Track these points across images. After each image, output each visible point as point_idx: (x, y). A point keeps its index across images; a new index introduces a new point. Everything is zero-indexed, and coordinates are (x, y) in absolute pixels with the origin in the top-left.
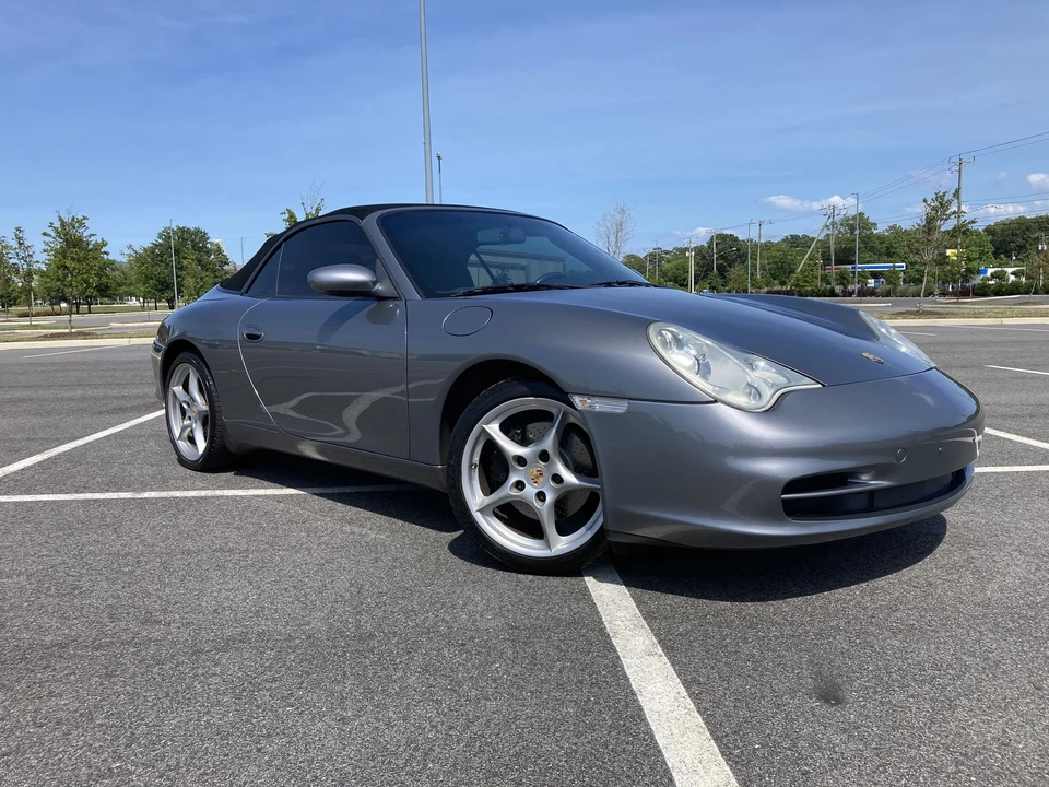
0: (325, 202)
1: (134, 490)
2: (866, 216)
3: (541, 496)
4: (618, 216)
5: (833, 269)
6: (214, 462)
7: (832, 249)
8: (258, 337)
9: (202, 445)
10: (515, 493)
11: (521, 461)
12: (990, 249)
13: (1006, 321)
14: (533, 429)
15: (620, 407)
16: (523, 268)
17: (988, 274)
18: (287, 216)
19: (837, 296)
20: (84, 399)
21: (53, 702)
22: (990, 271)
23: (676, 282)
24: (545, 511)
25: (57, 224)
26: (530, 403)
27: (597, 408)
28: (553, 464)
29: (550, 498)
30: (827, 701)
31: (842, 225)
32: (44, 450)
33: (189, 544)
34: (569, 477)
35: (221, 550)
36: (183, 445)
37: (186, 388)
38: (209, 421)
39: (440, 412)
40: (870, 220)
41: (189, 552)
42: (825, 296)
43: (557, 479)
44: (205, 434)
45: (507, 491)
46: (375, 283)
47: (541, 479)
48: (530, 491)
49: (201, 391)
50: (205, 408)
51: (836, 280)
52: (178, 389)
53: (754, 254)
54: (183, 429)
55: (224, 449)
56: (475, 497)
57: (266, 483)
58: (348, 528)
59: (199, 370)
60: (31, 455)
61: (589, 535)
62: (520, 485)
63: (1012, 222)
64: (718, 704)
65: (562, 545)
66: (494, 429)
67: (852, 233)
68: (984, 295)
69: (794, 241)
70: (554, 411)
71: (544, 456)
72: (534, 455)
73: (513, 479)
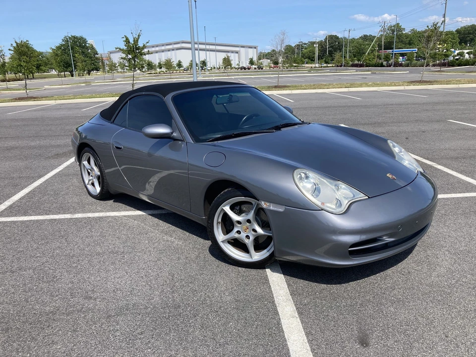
0: (142, 32)
1: (71, 213)
2: (400, 25)
3: (248, 237)
4: (282, 37)
5: (383, 52)
6: (104, 196)
7: (383, 43)
8: (121, 148)
9: (98, 189)
10: (237, 235)
11: (239, 222)
12: (458, 40)
13: (461, 86)
14: (244, 208)
15: (281, 209)
16: (237, 52)
17: (456, 54)
18: (125, 39)
19: (384, 66)
20: (40, 147)
21: (55, 346)
22: (457, 52)
23: (309, 59)
24: (249, 243)
25: (15, 45)
26: (242, 199)
27: (272, 208)
28: (253, 224)
29: (252, 238)
30: (362, 345)
31: (388, 30)
32: (28, 185)
33: (99, 249)
34: (260, 231)
35: (112, 252)
36: (90, 187)
37: (89, 162)
38: (101, 179)
39: (204, 196)
40: (402, 27)
41: (98, 254)
42: (378, 67)
43: (254, 230)
44: (99, 184)
45: (233, 234)
46: (172, 133)
47: (248, 230)
48: (243, 235)
49: (96, 165)
50: (99, 173)
51: (384, 59)
52: (85, 163)
53: (346, 45)
54: (89, 181)
55: (108, 192)
56: (220, 236)
57: (128, 207)
58: (165, 238)
59: (94, 156)
60: (22, 189)
61: (268, 254)
62: (239, 232)
63: (469, 27)
64: (319, 347)
65: (257, 256)
66: (227, 209)
67: (393, 33)
68: (453, 66)
69: (365, 38)
70: (253, 203)
71: (249, 221)
72: (244, 220)
73: (236, 230)
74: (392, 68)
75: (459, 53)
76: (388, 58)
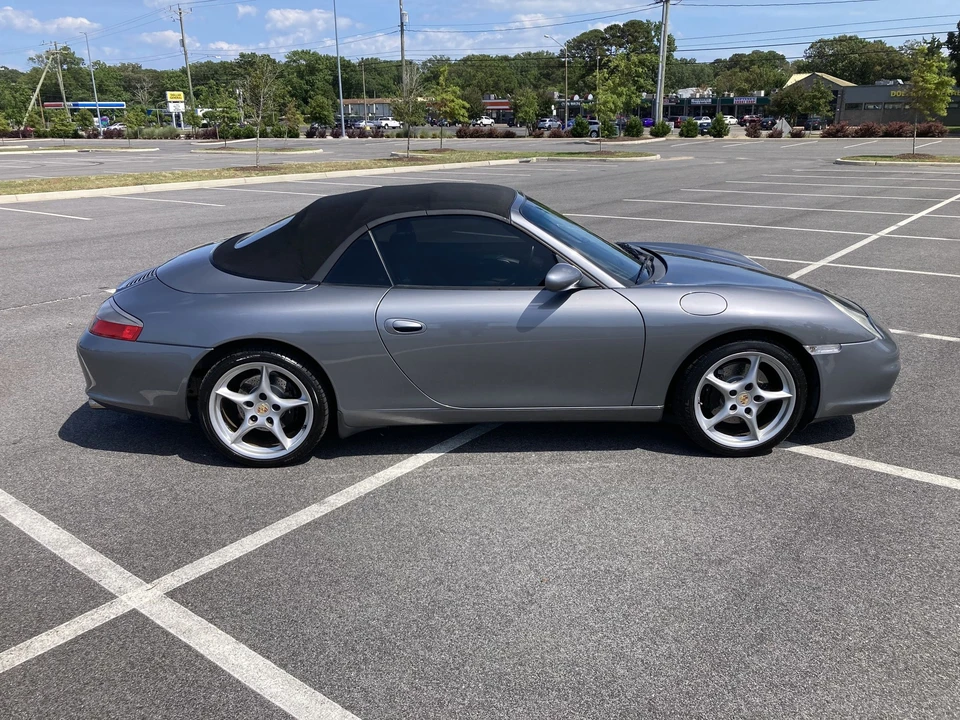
3: (748, 411)
10: (732, 413)
11: (733, 393)
28: (756, 389)
29: (754, 410)
43: (758, 398)
45: (726, 413)
47: (747, 400)
48: (741, 409)
62: (734, 407)
65: (763, 435)
66: (711, 377)
70: (752, 358)
71: (749, 386)
72: (741, 387)
73: (729, 405)
74: (100, 140)
75: (206, 113)
76: (86, 119)
